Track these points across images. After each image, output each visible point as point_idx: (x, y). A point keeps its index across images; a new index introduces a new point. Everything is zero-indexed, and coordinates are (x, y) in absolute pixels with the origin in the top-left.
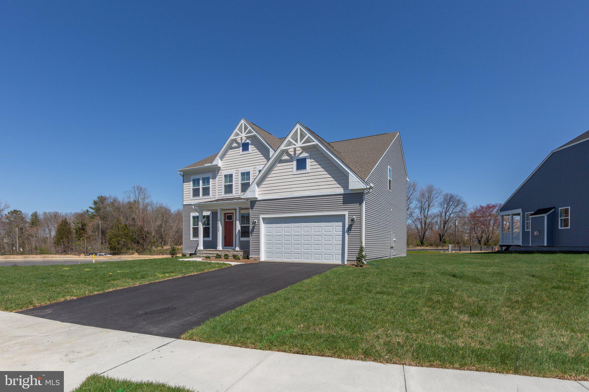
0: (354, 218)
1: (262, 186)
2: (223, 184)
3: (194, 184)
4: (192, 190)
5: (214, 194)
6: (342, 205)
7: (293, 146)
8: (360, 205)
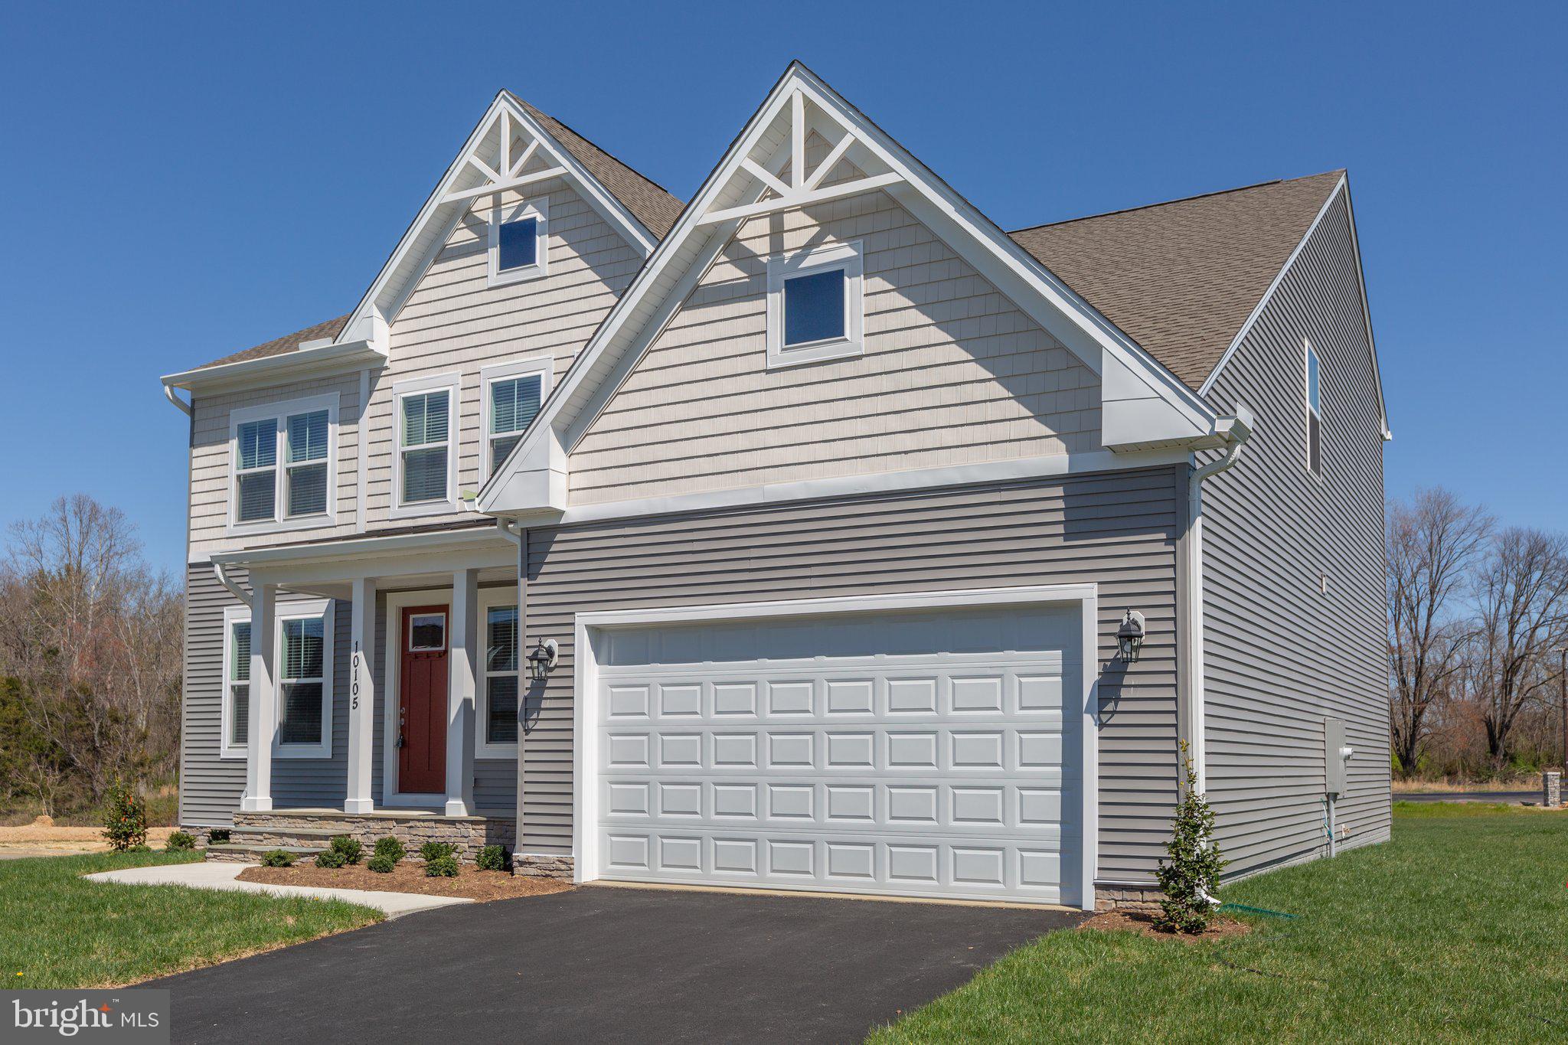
0: (1135, 623)
1: (588, 444)
2: (398, 446)
3: (246, 450)
4: (233, 486)
5: (349, 505)
6: (1060, 542)
7: (770, 205)
8: (1170, 541)
